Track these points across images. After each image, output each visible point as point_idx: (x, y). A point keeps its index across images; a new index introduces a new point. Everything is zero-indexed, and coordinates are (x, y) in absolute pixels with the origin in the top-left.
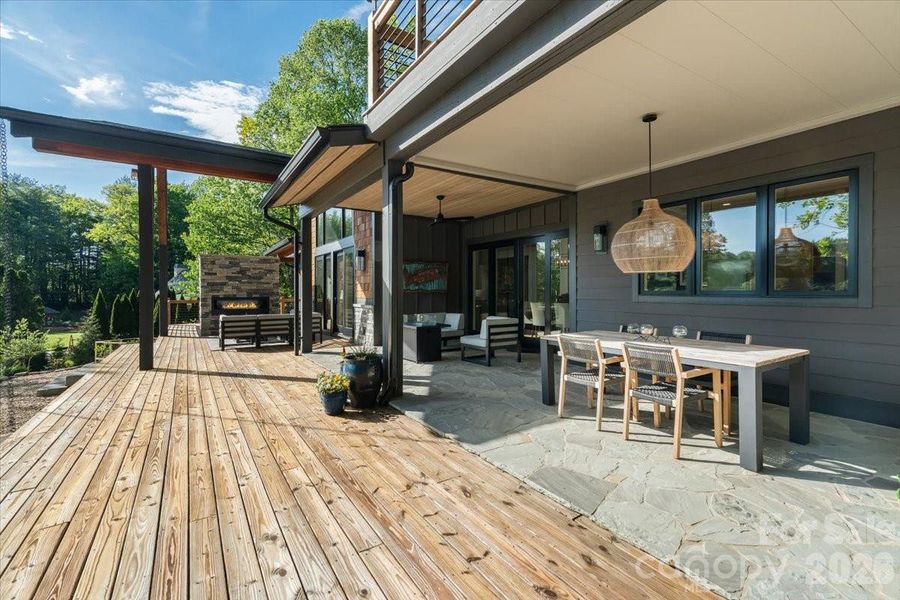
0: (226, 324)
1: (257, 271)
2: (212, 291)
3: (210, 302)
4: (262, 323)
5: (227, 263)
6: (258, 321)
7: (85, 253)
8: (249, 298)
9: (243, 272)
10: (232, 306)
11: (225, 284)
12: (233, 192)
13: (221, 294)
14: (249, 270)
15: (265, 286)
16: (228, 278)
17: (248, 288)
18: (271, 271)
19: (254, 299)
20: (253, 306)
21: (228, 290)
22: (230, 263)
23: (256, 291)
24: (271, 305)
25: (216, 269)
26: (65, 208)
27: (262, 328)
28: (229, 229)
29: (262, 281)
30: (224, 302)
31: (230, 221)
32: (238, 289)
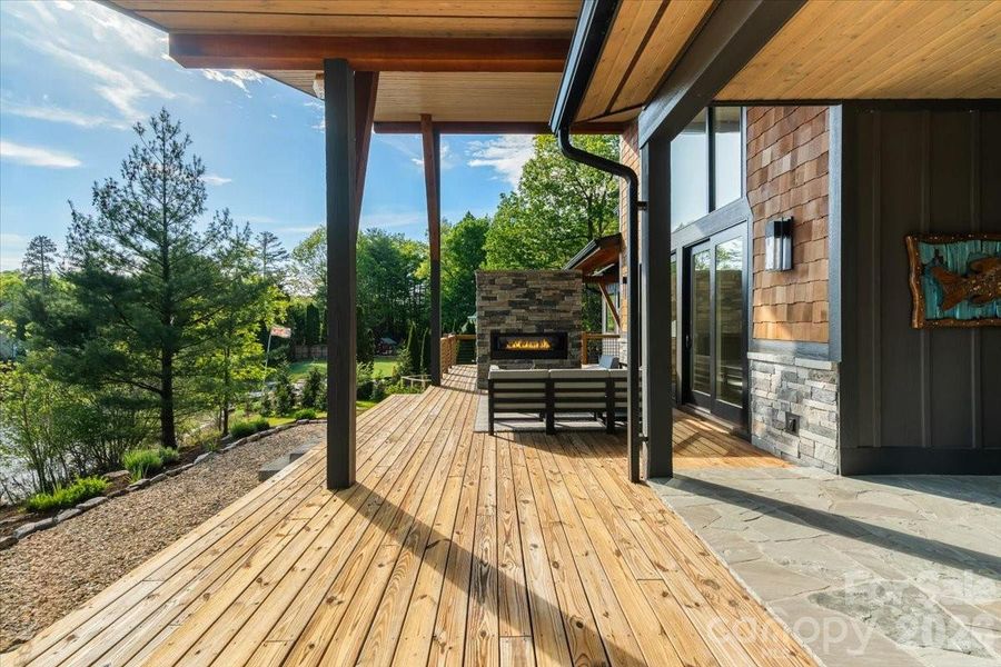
0: (497, 386)
1: (551, 293)
2: (492, 323)
3: (488, 339)
4: (558, 385)
5: (511, 282)
6: (550, 382)
7: (417, 291)
8: (539, 335)
9: (530, 294)
10: (518, 345)
11: (507, 313)
12: (528, 212)
13: (502, 328)
14: (539, 290)
15: (563, 315)
16: (512, 303)
17: (536, 318)
18: (570, 292)
19: (547, 335)
20: (545, 345)
21: (511, 322)
22: (514, 281)
23: (549, 324)
24: (570, 345)
25: (497, 292)
26: (403, 252)
27: (557, 395)
28: (524, 253)
29: (557, 308)
30: (509, 339)
31: (524, 245)
32: (524, 320)
